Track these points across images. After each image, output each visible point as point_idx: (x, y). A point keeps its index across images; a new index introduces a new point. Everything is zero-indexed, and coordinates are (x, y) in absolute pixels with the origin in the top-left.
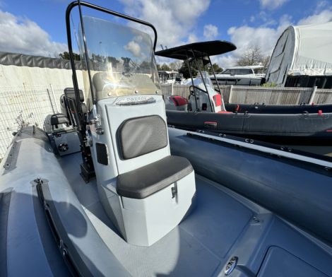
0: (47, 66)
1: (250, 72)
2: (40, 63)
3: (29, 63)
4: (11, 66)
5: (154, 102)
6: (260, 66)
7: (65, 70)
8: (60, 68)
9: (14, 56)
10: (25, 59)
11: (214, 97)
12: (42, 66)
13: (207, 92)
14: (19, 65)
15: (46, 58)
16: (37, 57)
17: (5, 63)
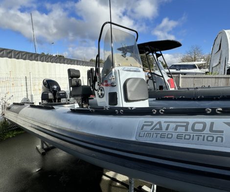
0: (29, 59)
1: (194, 67)
2: (24, 56)
3: (17, 56)
4: (5, 58)
5: (140, 72)
6: (202, 62)
7: (40, 62)
8: (37, 60)
9: (8, 51)
10: (14, 53)
11: (168, 81)
12: (25, 59)
13: (162, 77)
14: (10, 57)
15: (29, 53)
16: (23, 52)
17: (2, 56)
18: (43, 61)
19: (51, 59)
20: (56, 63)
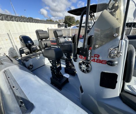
0: (5, 20)
18: (17, 21)
19: (23, 19)
20: (28, 22)
